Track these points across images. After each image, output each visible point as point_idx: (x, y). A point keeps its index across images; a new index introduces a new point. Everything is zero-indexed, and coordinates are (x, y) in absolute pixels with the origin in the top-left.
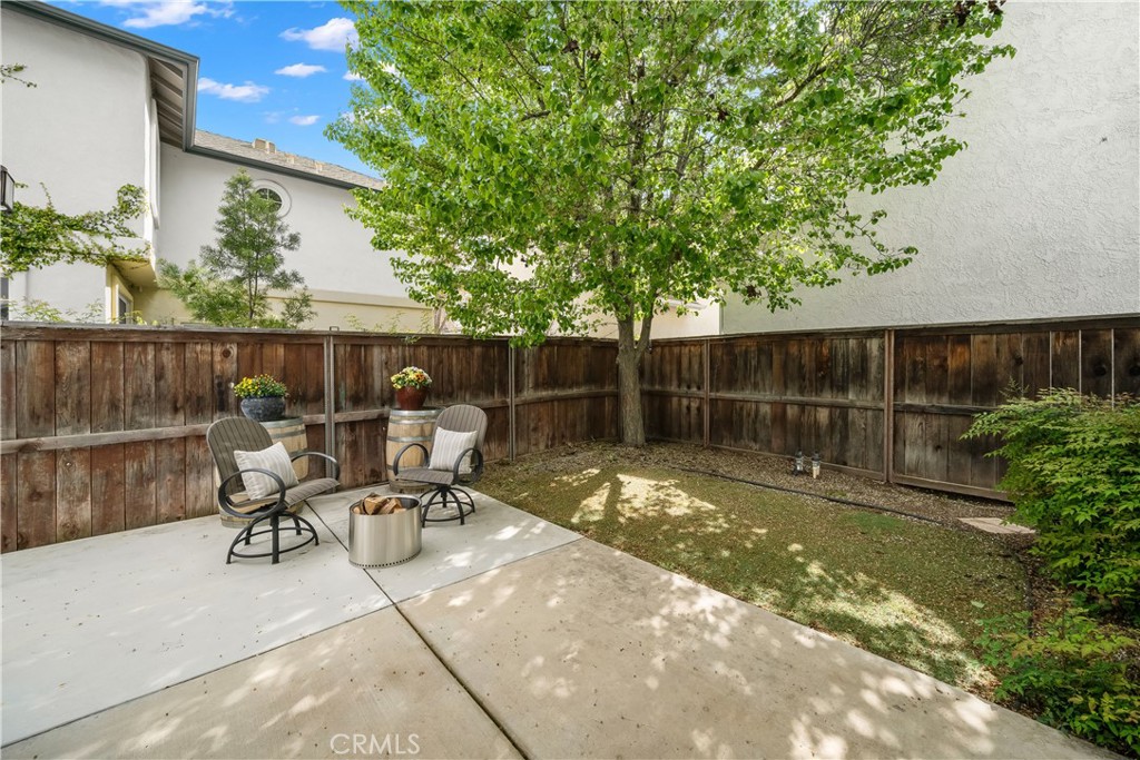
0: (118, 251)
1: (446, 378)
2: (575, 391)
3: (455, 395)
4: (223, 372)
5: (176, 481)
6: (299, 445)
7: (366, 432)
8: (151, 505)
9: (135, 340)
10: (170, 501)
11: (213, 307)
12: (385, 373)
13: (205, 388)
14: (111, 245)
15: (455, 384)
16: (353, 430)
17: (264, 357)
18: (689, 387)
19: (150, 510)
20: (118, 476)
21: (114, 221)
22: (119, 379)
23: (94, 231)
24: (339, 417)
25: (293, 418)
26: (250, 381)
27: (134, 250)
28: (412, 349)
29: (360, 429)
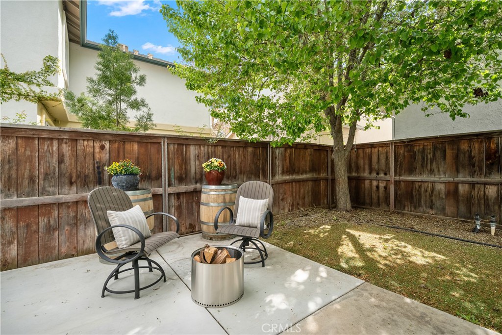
0: (44, 94)
1: (232, 167)
2: (304, 176)
3: (237, 177)
4: (100, 159)
5: (71, 230)
6: (149, 207)
7: (186, 200)
8: (55, 246)
9: (45, 136)
10: (68, 244)
11: (95, 119)
12: (197, 163)
13: (89, 170)
14: (40, 91)
15: (238, 170)
16: (179, 198)
17: (125, 150)
18: (378, 174)
19: (55, 249)
20: (34, 227)
21: (42, 77)
22: (35, 163)
23: (30, 83)
24: (170, 190)
25: (143, 189)
26: (117, 164)
27: (53, 93)
28: (213, 148)
29: (183, 197)
